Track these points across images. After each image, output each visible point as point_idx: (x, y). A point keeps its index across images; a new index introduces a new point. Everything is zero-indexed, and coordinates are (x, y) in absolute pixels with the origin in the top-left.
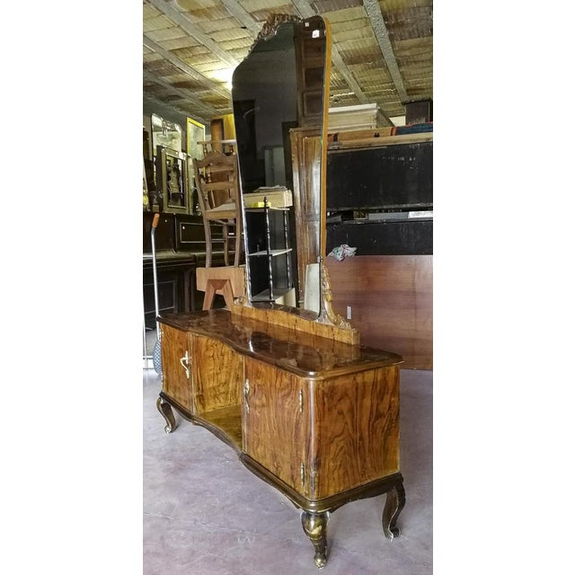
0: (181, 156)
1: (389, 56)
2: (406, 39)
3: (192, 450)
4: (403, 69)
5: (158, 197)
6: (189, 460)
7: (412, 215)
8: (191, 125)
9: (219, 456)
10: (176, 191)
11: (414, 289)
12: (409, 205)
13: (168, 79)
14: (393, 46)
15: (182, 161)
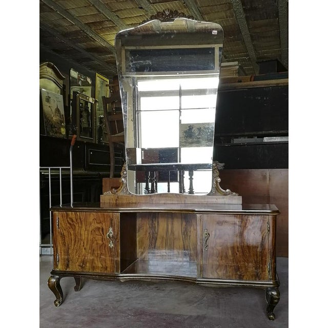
0: (91, 100)
1: (245, 33)
2: (258, 20)
3: (101, 309)
4: (255, 42)
5: (73, 130)
6: (99, 316)
7: (266, 139)
8: (99, 79)
9: (123, 313)
10: (86, 126)
11: (269, 194)
12: (264, 132)
13: (83, 45)
14: (248, 25)
15: (91, 103)
